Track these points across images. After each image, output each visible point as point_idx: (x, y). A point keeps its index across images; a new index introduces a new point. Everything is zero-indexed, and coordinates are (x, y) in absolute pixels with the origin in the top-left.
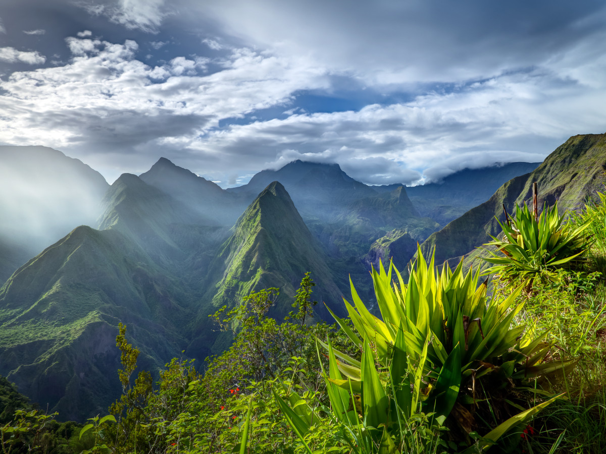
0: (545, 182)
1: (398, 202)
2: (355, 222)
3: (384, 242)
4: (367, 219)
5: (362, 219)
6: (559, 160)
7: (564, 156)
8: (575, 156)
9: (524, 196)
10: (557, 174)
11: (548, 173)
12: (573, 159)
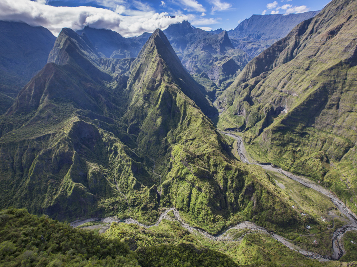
0: (323, 23)
1: (223, 40)
2: (200, 53)
3: (219, 64)
4: (207, 51)
5: (204, 51)
6: (335, 7)
7: (338, 5)
8: (346, 4)
9: (308, 33)
10: (332, 17)
11: (326, 17)
12: (344, 7)
